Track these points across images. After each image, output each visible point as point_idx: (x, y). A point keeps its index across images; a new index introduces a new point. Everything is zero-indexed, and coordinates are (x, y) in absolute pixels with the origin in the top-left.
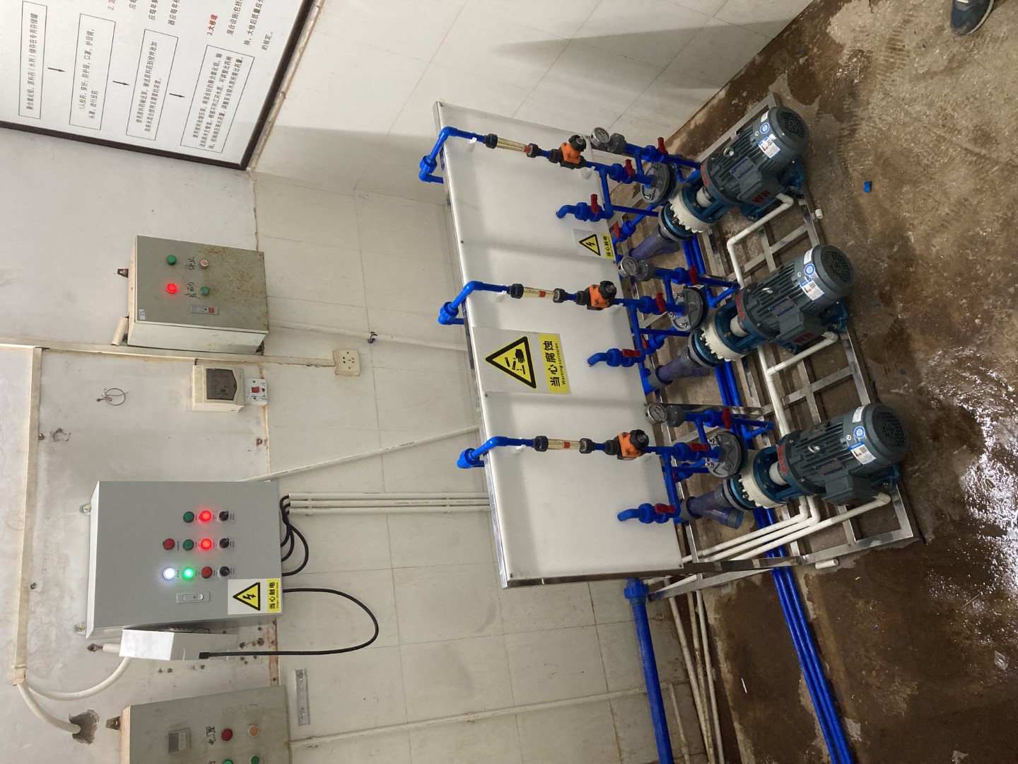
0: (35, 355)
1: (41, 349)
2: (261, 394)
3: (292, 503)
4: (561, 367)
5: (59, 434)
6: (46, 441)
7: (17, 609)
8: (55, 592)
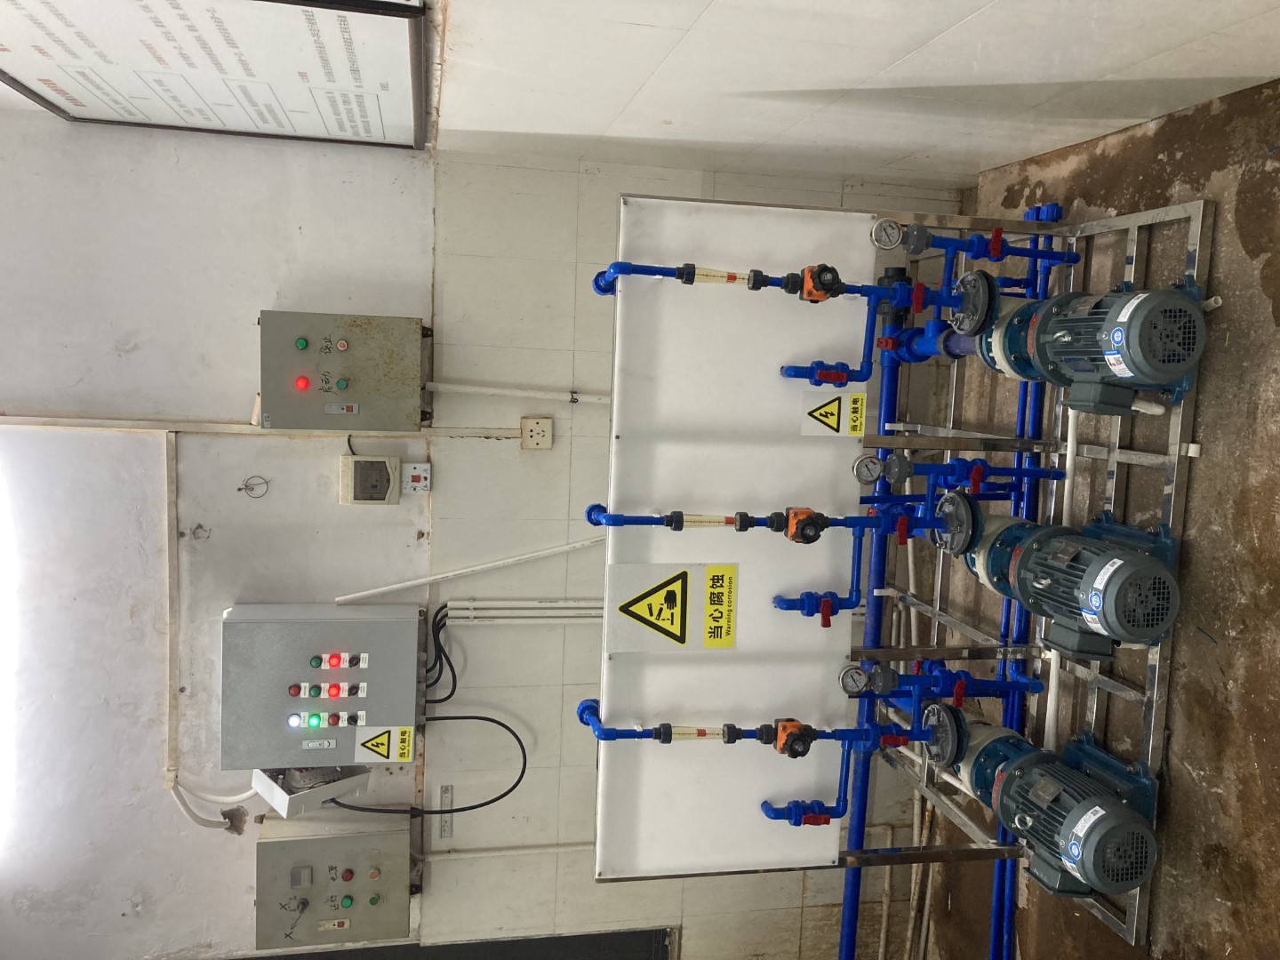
0: (168, 441)
1: (174, 434)
2: (423, 483)
3: (451, 613)
4: (730, 611)
5: (199, 531)
6: (186, 538)
7: (168, 710)
8: (202, 696)
